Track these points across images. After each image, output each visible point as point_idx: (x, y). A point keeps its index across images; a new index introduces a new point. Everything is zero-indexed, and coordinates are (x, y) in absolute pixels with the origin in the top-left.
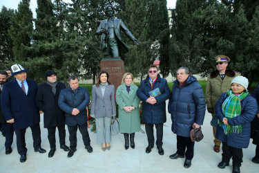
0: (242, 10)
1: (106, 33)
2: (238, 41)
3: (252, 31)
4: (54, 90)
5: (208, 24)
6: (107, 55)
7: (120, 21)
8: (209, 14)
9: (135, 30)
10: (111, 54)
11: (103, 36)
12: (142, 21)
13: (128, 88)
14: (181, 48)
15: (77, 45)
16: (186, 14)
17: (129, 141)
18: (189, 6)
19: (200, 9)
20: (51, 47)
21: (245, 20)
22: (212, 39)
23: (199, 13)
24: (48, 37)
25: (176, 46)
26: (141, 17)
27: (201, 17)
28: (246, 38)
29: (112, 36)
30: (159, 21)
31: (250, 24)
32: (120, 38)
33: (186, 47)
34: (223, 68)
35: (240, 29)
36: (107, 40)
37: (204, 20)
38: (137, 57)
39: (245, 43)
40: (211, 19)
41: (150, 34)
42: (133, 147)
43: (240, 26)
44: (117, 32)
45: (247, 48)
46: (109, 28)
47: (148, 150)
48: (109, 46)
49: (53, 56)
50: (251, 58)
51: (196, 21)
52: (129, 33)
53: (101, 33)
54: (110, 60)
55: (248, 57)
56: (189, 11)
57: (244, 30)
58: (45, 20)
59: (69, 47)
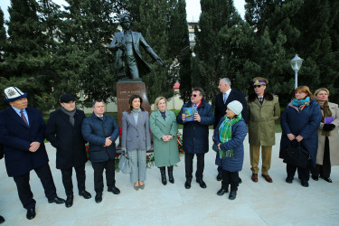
0: (266, 32)
1: (123, 49)
2: (264, 64)
4: (72, 121)
5: (234, 45)
6: (124, 76)
7: (140, 35)
8: (236, 33)
10: (129, 75)
11: (119, 53)
12: (161, 35)
13: (163, 114)
14: (207, 69)
15: (77, 62)
16: (211, 31)
17: (167, 176)
18: (214, 23)
19: (226, 27)
20: (39, 63)
21: (270, 43)
22: (239, 61)
23: (225, 32)
24: (32, 49)
25: (201, 66)
26: (159, 31)
27: (228, 36)
28: (272, 61)
29: (130, 53)
30: (179, 37)
32: (140, 56)
33: (212, 69)
34: (261, 91)
35: (265, 52)
36: (124, 57)
37: (230, 40)
38: (156, 79)
39: (271, 66)
40: (238, 39)
41: (170, 52)
42: (172, 181)
43: (266, 48)
44: (137, 48)
45: (272, 71)
46: (126, 43)
47: (188, 185)
48: (127, 65)
49: (39, 76)
50: (276, 82)
51: (222, 39)
52: (151, 50)
53: (116, 49)
54: (129, 81)
55: (273, 80)
56: (214, 29)
57: (269, 52)
58: (26, 25)
59: (66, 64)
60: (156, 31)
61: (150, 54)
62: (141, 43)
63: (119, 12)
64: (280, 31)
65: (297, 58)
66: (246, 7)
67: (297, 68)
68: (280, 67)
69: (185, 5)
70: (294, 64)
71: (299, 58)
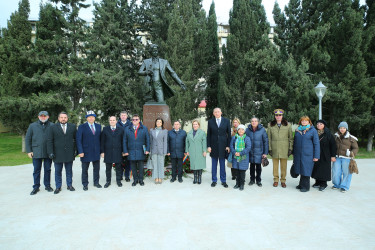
0: (290, 59)
1: (151, 75)
3: (299, 81)
5: (260, 68)
6: (150, 99)
7: (166, 62)
8: (262, 57)
9: (178, 66)
11: (148, 78)
12: (187, 55)
14: (232, 92)
16: (238, 53)
18: (241, 44)
19: (253, 50)
21: (294, 69)
22: (265, 84)
23: (251, 55)
25: (226, 90)
26: (186, 51)
27: (253, 59)
28: (295, 87)
29: (157, 78)
30: (206, 54)
32: (166, 81)
33: (238, 91)
35: (289, 78)
36: (152, 83)
37: (256, 63)
39: (294, 92)
40: (263, 63)
41: (196, 70)
43: (289, 75)
45: (298, 97)
46: (154, 70)
48: (154, 90)
51: (248, 63)
52: (175, 75)
53: (145, 75)
54: (155, 104)
55: (299, 106)
56: (241, 50)
57: (292, 79)
60: (182, 52)
61: (175, 79)
64: (304, 59)
65: (321, 85)
67: (320, 95)
68: (307, 92)
70: (318, 91)
71: (323, 86)
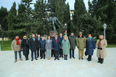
0: (95, 16)
1: (52, 22)
2: (94, 26)
3: (98, 23)
5: (85, 20)
7: (56, 18)
8: (85, 16)
10: (53, 29)
11: (51, 23)
14: (76, 27)
16: (78, 16)
18: (78, 13)
19: (82, 14)
22: (86, 25)
23: (82, 16)
25: (74, 27)
27: (83, 17)
28: (97, 25)
29: (53, 23)
31: (97, 21)
32: (56, 24)
33: (78, 27)
35: (95, 22)
36: (52, 24)
38: (60, 30)
40: (86, 18)
45: (97, 28)
46: (53, 20)
48: (53, 27)
51: (81, 18)
52: (59, 22)
53: (50, 22)
55: (97, 31)
57: (96, 23)
58: (23, 14)
59: (34, 25)
60: (60, 16)
62: (57, 20)
63: (48, 9)
64: (99, 16)
66: (89, 8)
67: (105, 28)
68: (100, 27)
69: (69, 7)
70: (104, 26)
71: (106, 25)
